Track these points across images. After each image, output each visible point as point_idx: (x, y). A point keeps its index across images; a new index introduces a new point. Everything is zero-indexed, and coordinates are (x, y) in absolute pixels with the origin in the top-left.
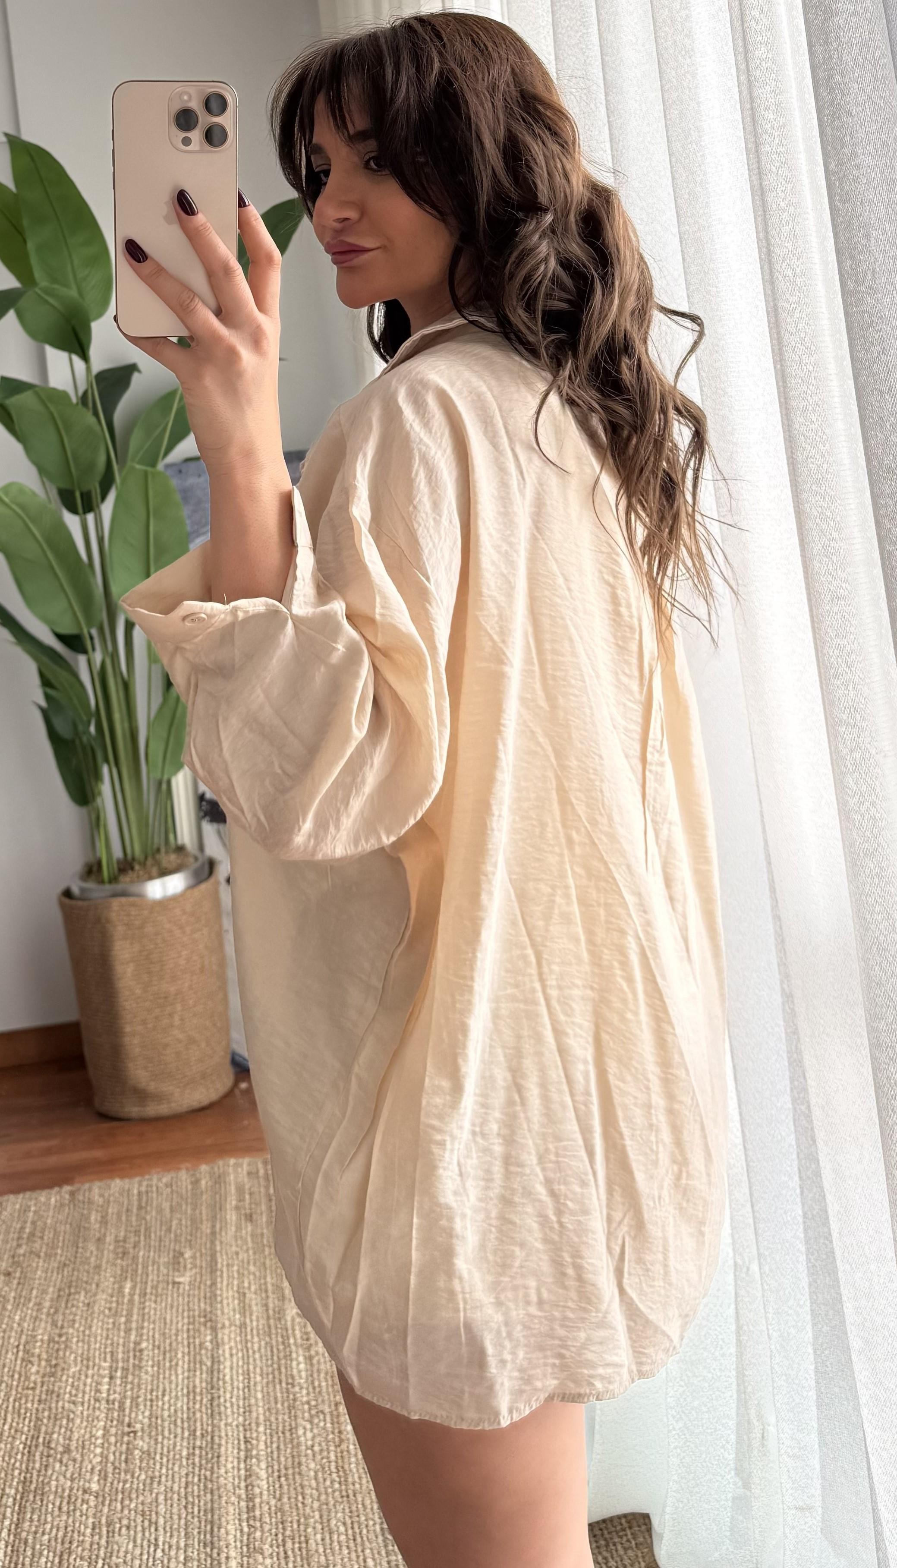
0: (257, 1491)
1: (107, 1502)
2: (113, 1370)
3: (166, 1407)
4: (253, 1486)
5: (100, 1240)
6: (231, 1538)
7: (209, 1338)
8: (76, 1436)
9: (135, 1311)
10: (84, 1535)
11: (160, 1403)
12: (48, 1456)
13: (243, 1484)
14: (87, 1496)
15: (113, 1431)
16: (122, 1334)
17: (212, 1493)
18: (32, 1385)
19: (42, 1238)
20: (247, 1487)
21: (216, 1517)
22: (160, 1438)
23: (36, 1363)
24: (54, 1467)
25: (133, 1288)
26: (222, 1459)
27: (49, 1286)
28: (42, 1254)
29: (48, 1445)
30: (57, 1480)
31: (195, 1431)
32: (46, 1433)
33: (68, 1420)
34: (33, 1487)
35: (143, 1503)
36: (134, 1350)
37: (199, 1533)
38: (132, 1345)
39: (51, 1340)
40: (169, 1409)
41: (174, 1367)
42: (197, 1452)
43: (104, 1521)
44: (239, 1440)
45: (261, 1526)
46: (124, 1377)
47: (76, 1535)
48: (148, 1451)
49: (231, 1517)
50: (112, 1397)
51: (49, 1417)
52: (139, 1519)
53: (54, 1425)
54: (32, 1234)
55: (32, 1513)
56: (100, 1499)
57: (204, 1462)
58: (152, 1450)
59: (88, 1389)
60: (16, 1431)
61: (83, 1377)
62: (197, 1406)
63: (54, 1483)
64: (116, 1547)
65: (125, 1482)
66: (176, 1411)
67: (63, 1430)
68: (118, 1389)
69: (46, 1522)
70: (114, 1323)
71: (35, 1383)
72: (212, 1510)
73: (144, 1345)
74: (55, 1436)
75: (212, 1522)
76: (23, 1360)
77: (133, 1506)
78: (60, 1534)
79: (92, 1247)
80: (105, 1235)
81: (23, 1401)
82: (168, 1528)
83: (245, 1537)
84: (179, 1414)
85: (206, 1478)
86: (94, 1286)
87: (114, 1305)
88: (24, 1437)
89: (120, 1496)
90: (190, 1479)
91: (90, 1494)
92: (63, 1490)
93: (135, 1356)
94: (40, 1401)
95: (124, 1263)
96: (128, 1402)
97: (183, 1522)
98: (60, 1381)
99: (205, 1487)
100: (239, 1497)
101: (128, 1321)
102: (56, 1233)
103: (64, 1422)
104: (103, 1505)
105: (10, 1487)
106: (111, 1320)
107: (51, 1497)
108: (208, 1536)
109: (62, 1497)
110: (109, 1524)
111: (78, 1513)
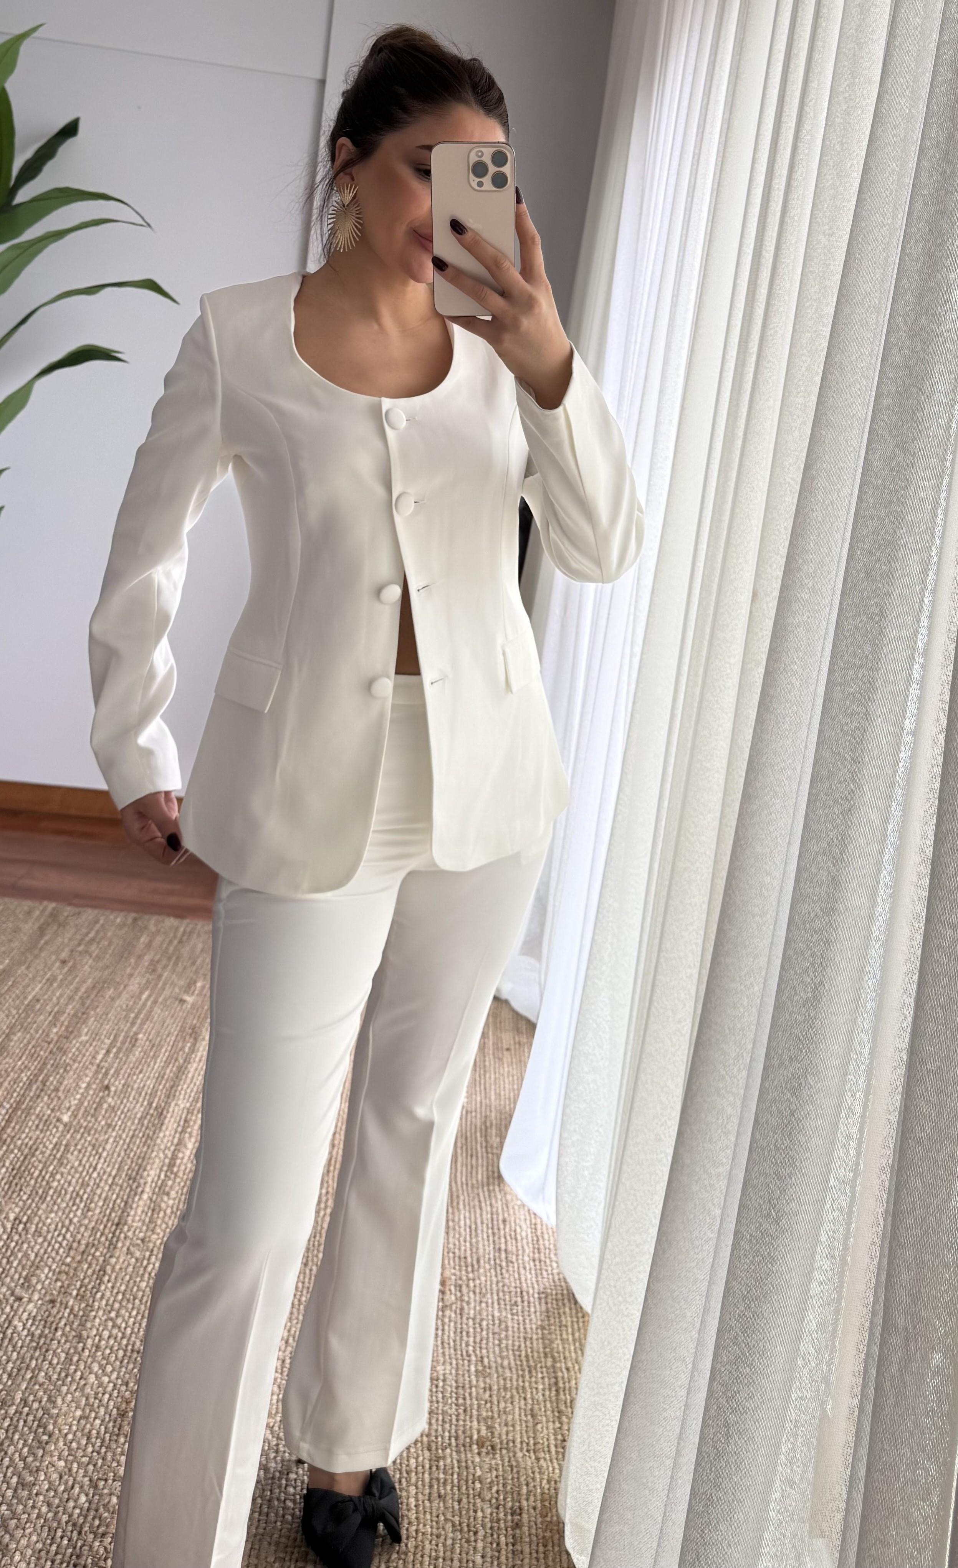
0: (180, 1155)
1: (72, 1131)
2: (112, 1045)
3: (138, 1081)
4: (179, 1151)
5: (140, 957)
6: (149, 1179)
7: (189, 1045)
8: (65, 1082)
9: (144, 1012)
10: (47, 1148)
11: (135, 1077)
12: (42, 1090)
13: (172, 1148)
14: (58, 1124)
15: (94, 1086)
16: (128, 1025)
17: (149, 1146)
18: (49, 1040)
19: (98, 943)
20: (175, 1150)
21: (144, 1163)
22: (125, 1101)
23: (58, 1025)
24: (43, 1098)
25: (150, 996)
26: (164, 1128)
27: (89, 978)
28: (94, 955)
29: (44, 1083)
30: (42, 1108)
31: (152, 1103)
32: (46, 1075)
33: (65, 1070)
34: (24, 1106)
35: (97, 1140)
36: (132, 1038)
37: (129, 1169)
38: (132, 1034)
39: (75, 1015)
40: (140, 1083)
41: (155, 1057)
42: (148, 1117)
43: (64, 1142)
44: (181, 1118)
45: (175, 1178)
46: (117, 1053)
47: (41, 1146)
48: (114, 1107)
49: (155, 1166)
50: (102, 1064)
51: (52, 1065)
52: (90, 1149)
53: (53, 1071)
54: (93, 940)
55: (16, 1124)
56: (67, 1128)
57: (150, 1125)
58: (117, 1106)
59: (88, 1054)
60: (26, 1067)
61: (88, 1045)
62: (161, 1087)
63: (39, 1109)
64: (65, 1162)
65: (90, 1122)
66: (144, 1086)
67: (58, 1076)
68: (109, 1060)
69: (24, 1132)
70: (125, 1017)
71: (52, 1039)
72: (144, 1158)
73: (140, 1036)
74: (51, 1079)
75: (140, 1166)
76: (50, 1022)
77: (89, 1139)
78: (31, 1143)
79: (132, 961)
80: (145, 954)
81: (38, 1049)
82: (108, 1160)
83: (160, 1182)
84: (146, 1088)
85: (148, 1135)
86: (122, 987)
87: (131, 1003)
88: (29, 1074)
89: (82, 1130)
90: (137, 1132)
91: (62, 1123)
92: (43, 1115)
93: (131, 1042)
94: (51, 1052)
95: (151, 977)
96: (112, 1072)
97: (120, 1159)
98: (71, 1042)
99: (146, 1142)
100: (166, 1157)
101: (136, 1017)
102: (110, 944)
103: (61, 1071)
104: (68, 1132)
105: (8, 1103)
106: (124, 1013)
107: (33, 1117)
108: (134, 1173)
109: (41, 1120)
110: (66, 1145)
111: (48, 1133)
